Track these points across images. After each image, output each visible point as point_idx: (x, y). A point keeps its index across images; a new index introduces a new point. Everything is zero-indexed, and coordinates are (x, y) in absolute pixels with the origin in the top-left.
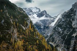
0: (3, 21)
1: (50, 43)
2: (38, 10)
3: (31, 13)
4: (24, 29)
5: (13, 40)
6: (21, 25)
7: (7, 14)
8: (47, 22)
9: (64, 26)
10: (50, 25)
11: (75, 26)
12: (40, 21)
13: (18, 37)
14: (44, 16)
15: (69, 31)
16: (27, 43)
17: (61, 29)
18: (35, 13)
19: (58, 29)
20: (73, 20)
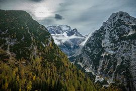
0: (23, 38)
1: (79, 63)
2: (68, 28)
3: (60, 31)
4: (45, 46)
5: (33, 57)
6: (42, 43)
7: (28, 31)
8: (78, 42)
9: (93, 45)
10: (80, 45)
11: (105, 45)
12: (70, 40)
13: (38, 54)
14: (75, 34)
15: (99, 50)
16: (46, 60)
17: (91, 48)
18: (65, 31)
19: (87, 48)
20: (103, 39)
